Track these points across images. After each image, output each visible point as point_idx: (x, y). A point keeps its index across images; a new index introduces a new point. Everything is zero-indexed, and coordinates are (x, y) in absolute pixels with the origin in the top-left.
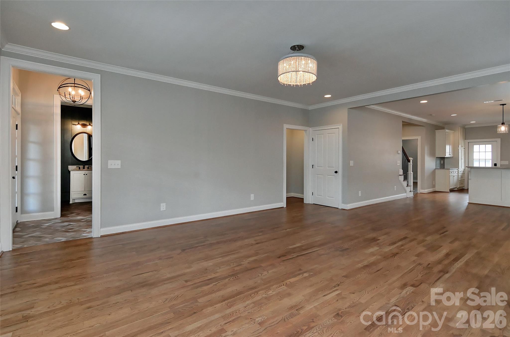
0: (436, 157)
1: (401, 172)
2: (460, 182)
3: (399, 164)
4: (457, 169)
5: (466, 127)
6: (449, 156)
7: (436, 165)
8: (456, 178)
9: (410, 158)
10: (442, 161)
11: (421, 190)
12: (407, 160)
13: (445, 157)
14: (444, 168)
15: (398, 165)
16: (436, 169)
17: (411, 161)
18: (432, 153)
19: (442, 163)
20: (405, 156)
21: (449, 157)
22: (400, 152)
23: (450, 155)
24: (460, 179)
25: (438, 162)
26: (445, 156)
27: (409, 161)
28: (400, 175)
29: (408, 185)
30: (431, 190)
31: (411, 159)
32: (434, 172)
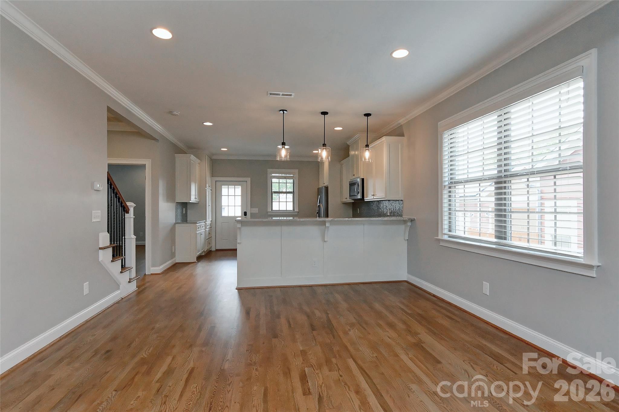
0: (176, 202)
1: (104, 238)
2: (208, 241)
3: (98, 220)
4: (204, 222)
5: (214, 157)
6: (195, 200)
7: (176, 216)
8: (203, 236)
9: (129, 204)
10: (184, 209)
11: (152, 269)
12: (121, 206)
13: (190, 202)
14: (186, 221)
15: (94, 220)
16: (176, 223)
17: (132, 210)
18: (171, 196)
19: (184, 213)
20: (116, 197)
21: (195, 202)
22: (102, 186)
23: (195, 198)
24: (207, 238)
25: (179, 211)
26: (190, 200)
27: (126, 210)
28: (101, 249)
29: (123, 267)
30: (168, 264)
31: (131, 205)
32: (173, 229)
